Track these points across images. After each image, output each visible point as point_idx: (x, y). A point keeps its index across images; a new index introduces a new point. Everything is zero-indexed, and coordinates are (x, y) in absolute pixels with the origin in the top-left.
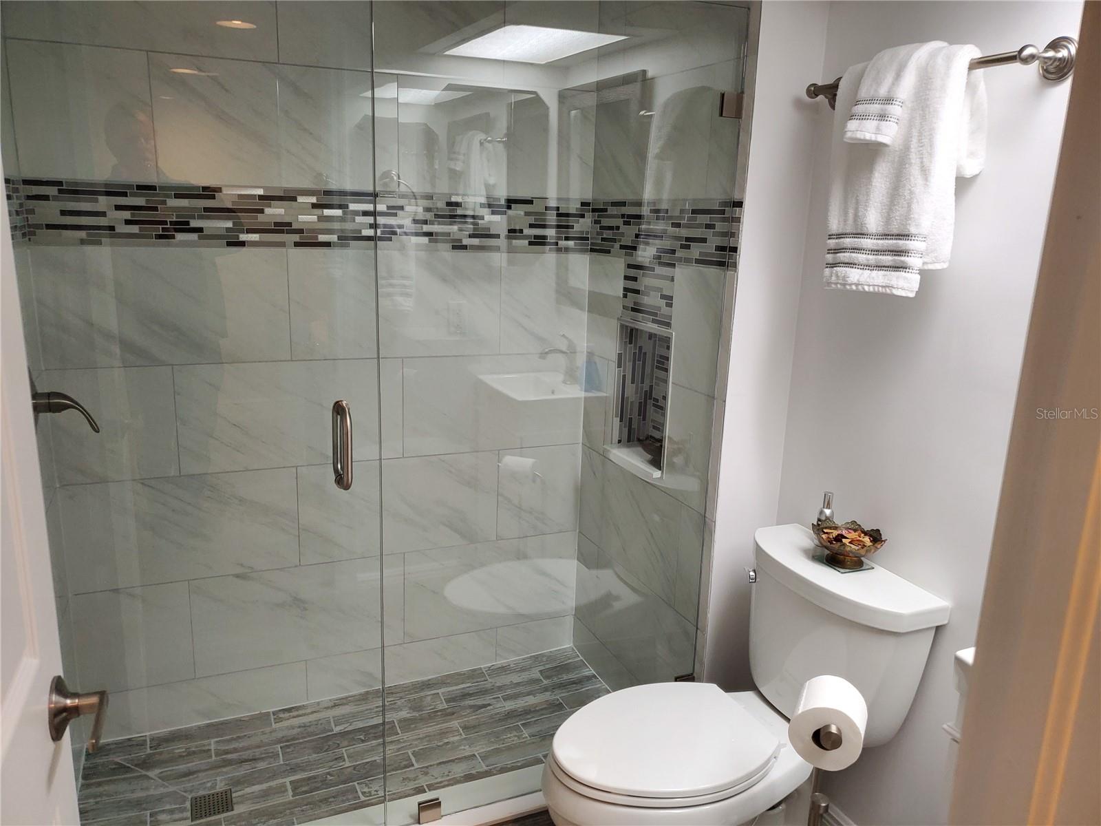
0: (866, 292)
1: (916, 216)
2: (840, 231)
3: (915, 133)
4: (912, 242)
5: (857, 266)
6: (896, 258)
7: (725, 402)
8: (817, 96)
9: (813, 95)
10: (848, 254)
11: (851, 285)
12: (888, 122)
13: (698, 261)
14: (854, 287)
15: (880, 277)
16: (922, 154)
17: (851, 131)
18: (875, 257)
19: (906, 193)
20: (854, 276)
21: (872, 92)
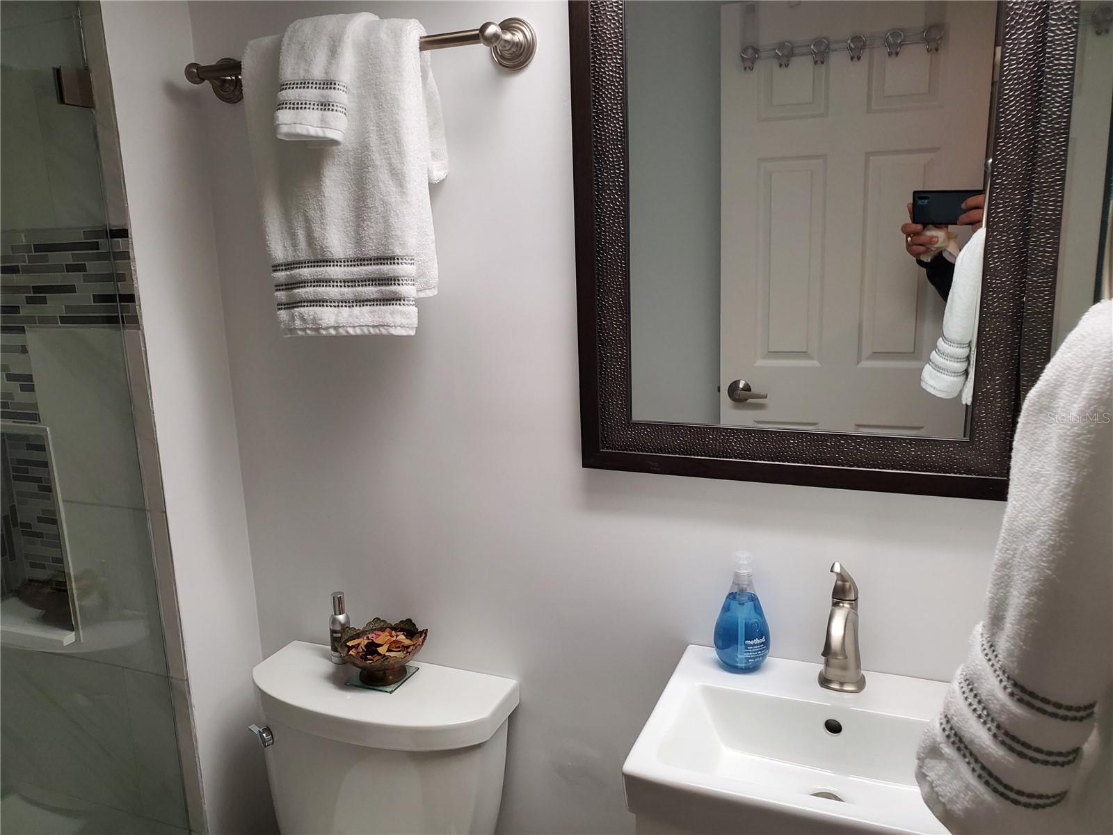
0: (352, 336)
1: (399, 233)
2: (290, 259)
3: (372, 128)
4: (400, 266)
5: (329, 304)
6: (383, 288)
7: (166, 512)
8: (203, 80)
9: (197, 79)
10: (312, 289)
11: (327, 329)
12: (335, 112)
13: (65, 320)
14: (332, 332)
15: (366, 315)
16: (388, 154)
17: (286, 124)
18: (351, 289)
19: (378, 204)
20: (329, 316)
21: (302, 73)
